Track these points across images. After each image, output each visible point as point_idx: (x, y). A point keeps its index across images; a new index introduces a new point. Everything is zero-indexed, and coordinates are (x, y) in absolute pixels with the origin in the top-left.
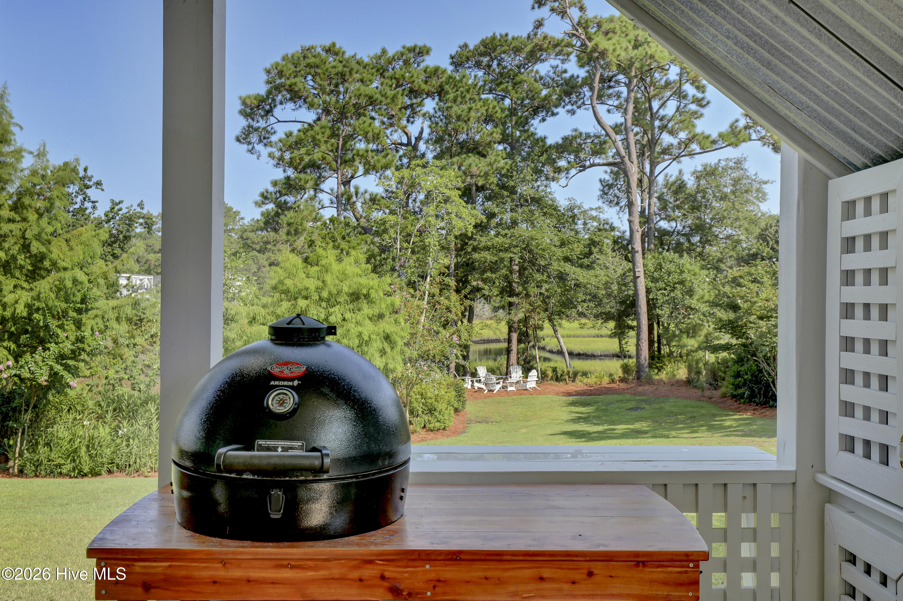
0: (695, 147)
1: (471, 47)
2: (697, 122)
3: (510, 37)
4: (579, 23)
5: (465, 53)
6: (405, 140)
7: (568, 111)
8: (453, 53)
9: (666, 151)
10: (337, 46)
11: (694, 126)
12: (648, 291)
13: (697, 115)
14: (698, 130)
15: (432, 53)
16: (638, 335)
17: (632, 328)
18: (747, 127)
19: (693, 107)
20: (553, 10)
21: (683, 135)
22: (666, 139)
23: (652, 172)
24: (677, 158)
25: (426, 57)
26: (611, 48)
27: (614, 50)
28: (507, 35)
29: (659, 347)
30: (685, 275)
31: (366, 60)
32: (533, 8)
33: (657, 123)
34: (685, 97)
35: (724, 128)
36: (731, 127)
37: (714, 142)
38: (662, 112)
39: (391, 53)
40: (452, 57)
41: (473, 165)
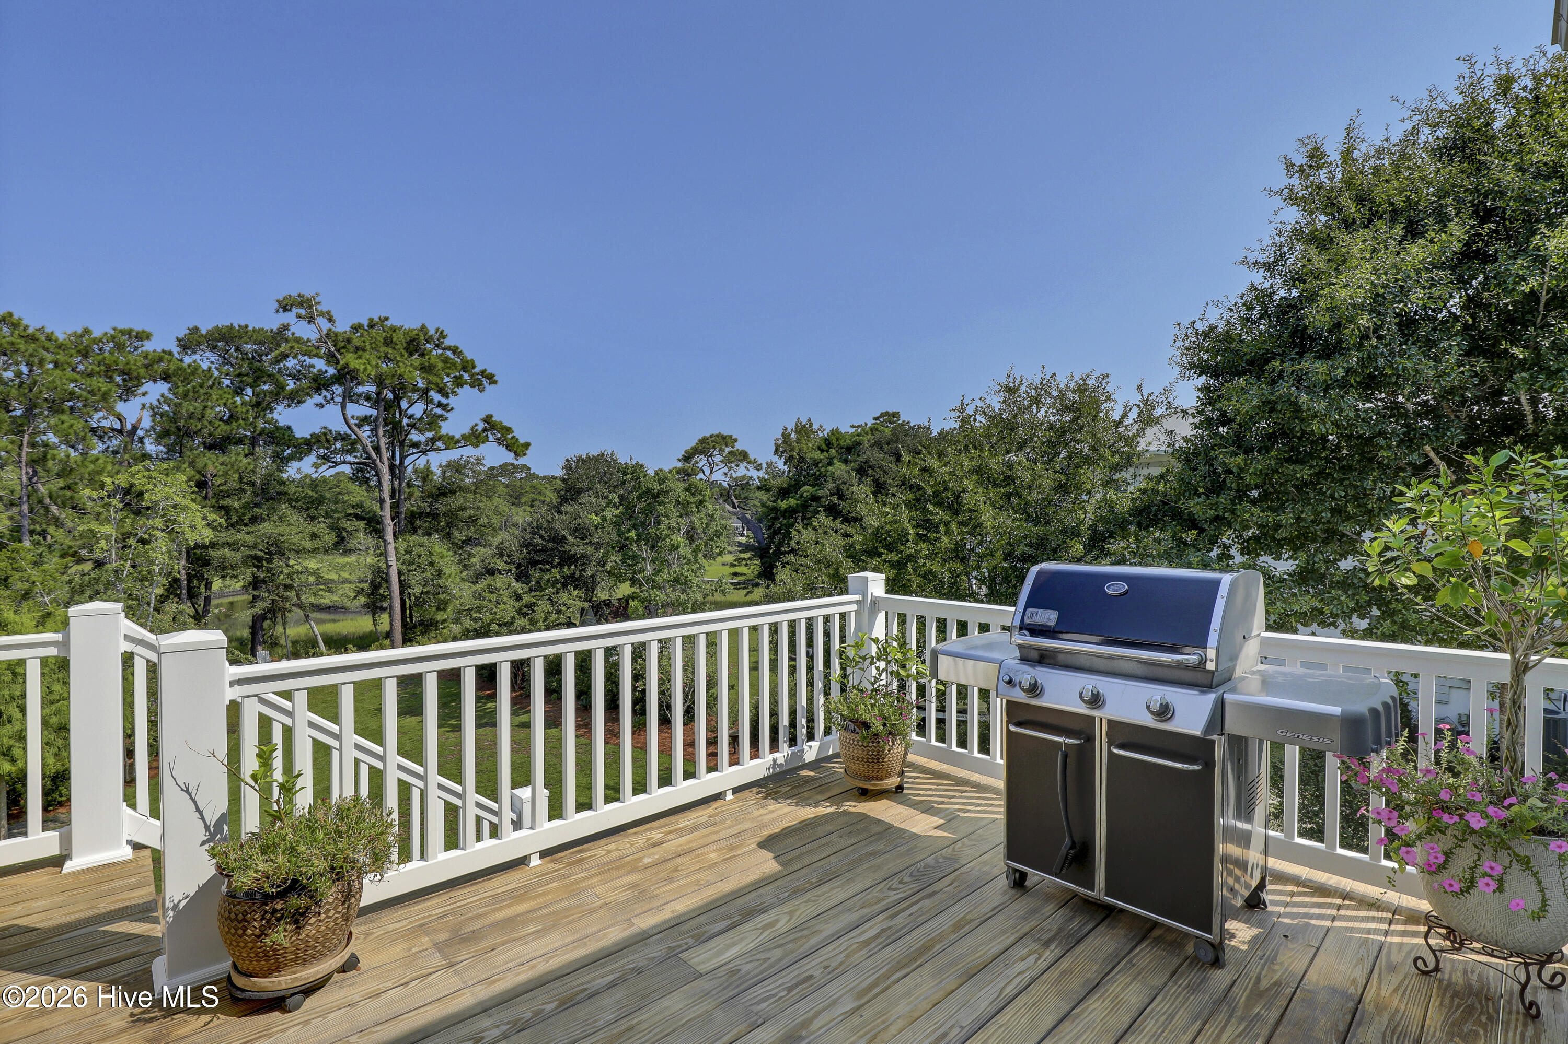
0: (439, 444)
1: (204, 332)
2: (442, 424)
3: (250, 328)
4: (328, 335)
5: (196, 337)
6: (117, 426)
7: (317, 405)
8: (181, 336)
9: (415, 445)
10: (16, 316)
11: (440, 427)
12: (400, 574)
13: (444, 419)
14: (443, 431)
15: (153, 339)
16: (391, 616)
17: (384, 609)
18: (485, 430)
19: (439, 411)
20: (299, 316)
21: (430, 435)
22: (414, 436)
23: (402, 462)
24: (424, 452)
25: (146, 342)
26: (362, 368)
27: (365, 369)
28: (247, 326)
29: (411, 613)
30: (434, 558)
31: (61, 337)
32: (277, 311)
33: (405, 421)
34: (431, 401)
35: (466, 430)
36: (472, 429)
37: (458, 441)
38: (410, 412)
39: (97, 334)
40: (179, 340)
41: (210, 463)
